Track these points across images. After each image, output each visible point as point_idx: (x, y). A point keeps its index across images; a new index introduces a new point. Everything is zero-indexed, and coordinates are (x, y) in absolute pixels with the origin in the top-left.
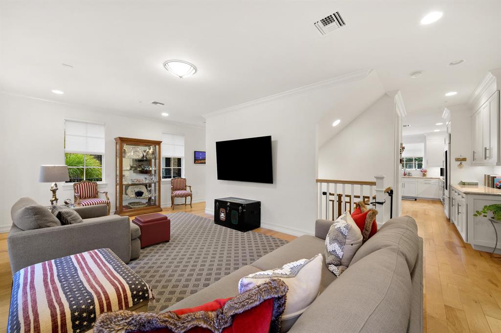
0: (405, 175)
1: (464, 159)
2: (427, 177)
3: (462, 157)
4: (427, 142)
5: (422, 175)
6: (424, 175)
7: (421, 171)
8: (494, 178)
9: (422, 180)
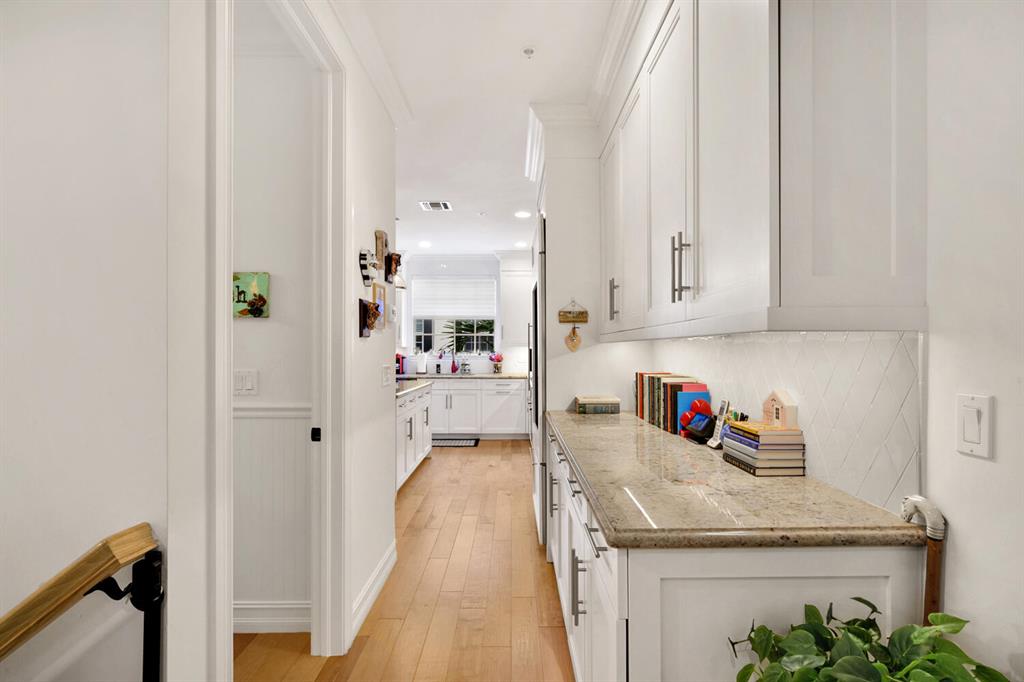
0: (454, 369)
1: (582, 317)
2: (502, 375)
3: (577, 309)
4: (502, 278)
5: (493, 369)
6: (497, 369)
7: (491, 359)
8: (676, 389)
9: (491, 385)
